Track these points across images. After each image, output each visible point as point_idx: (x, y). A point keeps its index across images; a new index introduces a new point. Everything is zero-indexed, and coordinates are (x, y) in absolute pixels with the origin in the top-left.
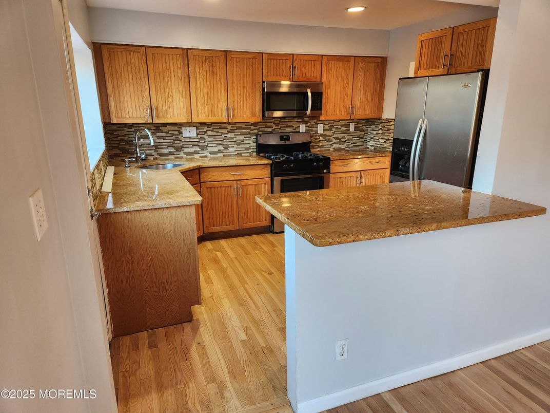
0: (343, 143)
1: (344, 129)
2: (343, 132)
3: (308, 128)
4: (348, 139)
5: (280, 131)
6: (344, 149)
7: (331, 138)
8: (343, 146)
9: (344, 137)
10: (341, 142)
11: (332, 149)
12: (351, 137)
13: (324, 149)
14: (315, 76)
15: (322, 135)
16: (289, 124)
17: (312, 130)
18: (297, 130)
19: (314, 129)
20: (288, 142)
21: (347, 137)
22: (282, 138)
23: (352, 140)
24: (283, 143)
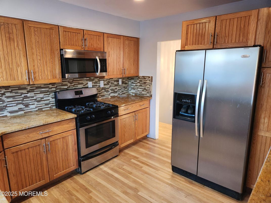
0: (116, 92)
1: (116, 83)
2: (116, 86)
3: (93, 84)
4: (119, 90)
5: (74, 88)
6: (117, 96)
7: (109, 90)
8: (116, 95)
9: (116, 89)
10: (115, 92)
11: (110, 97)
12: (120, 88)
13: (105, 97)
14: (100, 47)
15: (103, 89)
16: (80, 82)
17: (96, 86)
18: (86, 86)
19: (98, 85)
20: (82, 96)
21: (118, 88)
22: (77, 93)
23: (121, 90)
24: (78, 96)
